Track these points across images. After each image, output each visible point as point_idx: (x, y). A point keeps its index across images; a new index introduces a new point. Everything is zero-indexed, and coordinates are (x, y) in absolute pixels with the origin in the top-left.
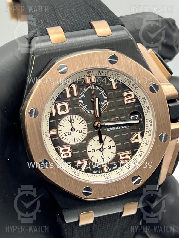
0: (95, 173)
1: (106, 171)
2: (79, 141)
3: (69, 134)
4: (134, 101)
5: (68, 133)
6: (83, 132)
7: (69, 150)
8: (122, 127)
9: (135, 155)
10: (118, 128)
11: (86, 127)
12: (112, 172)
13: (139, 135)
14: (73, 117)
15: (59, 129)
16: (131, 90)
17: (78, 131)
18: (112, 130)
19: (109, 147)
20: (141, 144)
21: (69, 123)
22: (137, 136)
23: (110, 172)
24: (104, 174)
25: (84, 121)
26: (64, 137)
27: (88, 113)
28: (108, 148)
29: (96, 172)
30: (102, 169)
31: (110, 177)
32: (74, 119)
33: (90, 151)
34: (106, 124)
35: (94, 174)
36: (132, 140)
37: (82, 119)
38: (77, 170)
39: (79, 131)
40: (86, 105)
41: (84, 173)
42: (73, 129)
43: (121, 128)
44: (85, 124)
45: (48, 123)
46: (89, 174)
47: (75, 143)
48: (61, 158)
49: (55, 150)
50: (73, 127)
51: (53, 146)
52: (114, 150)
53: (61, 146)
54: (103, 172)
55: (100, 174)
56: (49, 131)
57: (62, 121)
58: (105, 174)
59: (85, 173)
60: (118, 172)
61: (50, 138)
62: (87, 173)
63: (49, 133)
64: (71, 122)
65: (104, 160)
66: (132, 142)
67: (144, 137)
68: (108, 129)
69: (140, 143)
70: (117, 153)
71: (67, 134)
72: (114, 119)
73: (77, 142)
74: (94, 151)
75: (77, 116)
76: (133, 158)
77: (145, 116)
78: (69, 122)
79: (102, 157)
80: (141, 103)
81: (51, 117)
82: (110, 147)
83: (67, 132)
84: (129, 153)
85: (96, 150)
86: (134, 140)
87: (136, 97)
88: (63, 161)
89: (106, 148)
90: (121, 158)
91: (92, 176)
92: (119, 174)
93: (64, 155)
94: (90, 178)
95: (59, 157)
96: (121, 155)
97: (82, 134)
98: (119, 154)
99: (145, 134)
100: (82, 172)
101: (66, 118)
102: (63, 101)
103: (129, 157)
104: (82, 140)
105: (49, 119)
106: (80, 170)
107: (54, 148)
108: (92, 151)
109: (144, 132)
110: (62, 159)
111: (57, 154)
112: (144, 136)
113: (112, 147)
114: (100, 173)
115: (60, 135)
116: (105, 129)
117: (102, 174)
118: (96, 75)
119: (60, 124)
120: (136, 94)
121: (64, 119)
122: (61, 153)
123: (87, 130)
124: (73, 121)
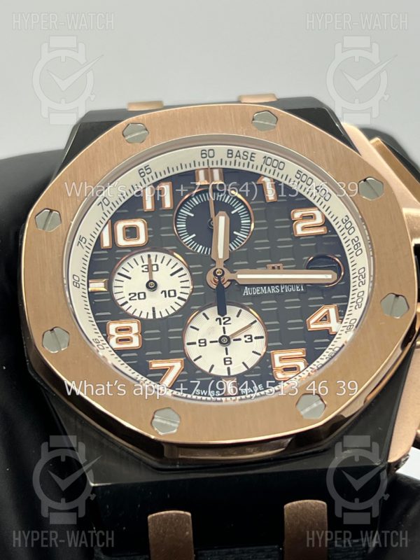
3: (142, 296)
5: (139, 294)
6: (178, 295)
8: (284, 290)
10: (273, 289)
11: (189, 284)
14: (157, 257)
15: (115, 283)
17: (165, 292)
18: (257, 295)
19: (246, 339)
21: (143, 271)
25: (185, 271)
26: (126, 302)
27: (198, 251)
28: (244, 339)
32: (158, 262)
33: (195, 343)
37: (180, 265)
39: (169, 291)
40: (194, 236)
42: (152, 286)
43: (282, 291)
44: (187, 277)
47: (154, 316)
50: (154, 280)
52: (260, 346)
57: (125, 265)
64: (149, 269)
65: (229, 369)
66: (312, 326)
68: (247, 292)
71: (136, 297)
74: (205, 343)
75: (168, 257)
78: (144, 269)
79: (225, 361)
82: (251, 338)
83: (137, 293)
85: (211, 342)
96: (277, 357)
97: (176, 299)
101: (138, 257)
108: (198, 344)
109: (346, 306)
113: (256, 338)
115: (117, 297)
119: (121, 271)
121: (131, 261)
123: (188, 291)
124: (155, 268)
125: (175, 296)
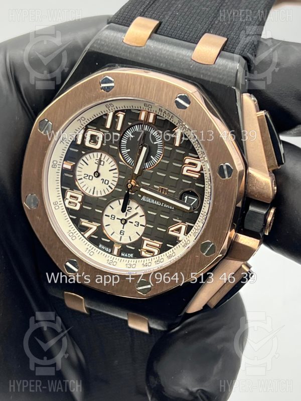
0: (101, 249)
1: (115, 252)
2: (99, 195)
3: (90, 178)
4: (197, 176)
6: (110, 184)
7: (80, 200)
8: (163, 205)
9: (164, 253)
10: (158, 202)
11: (116, 180)
12: (123, 259)
13: (184, 228)
14: (106, 158)
15: (79, 165)
16: (199, 159)
17: (103, 180)
18: (148, 202)
19: (136, 224)
20: (180, 241)
21: (95, 163)
22: (181, 227)
23: (120, 258)
24: (111, 255)
25: (117, 171)
26: (82, 179)
27: (128, 162)
28: (134, 223)
29: (103, 248)
30: (112, 248)
31: (115, 264)
32: (105, 160)
33: (108, 216)
34: (142, 190)
35: (97, 249)
36: (171, 229)
37: (115, 167)
38: (78, 232)
39: (105, 180)
40: (129, 150)
41: (85, 240)
42: (96, 173)
44: (117, 175)
45: (67, 149)
46: (91, 245)
47: (93, 194)
48: (63, 205)
49: (60, 189)
50: (99, 171)
51: (60, 184)
52: (141, 230)
53: (72, 189)
54: (111, 253)
55: (106, 254)
56: (62, 161)
57: (87, 156)
58: (113, 256)
59: (87, 241)
60: (130, 263)
61: (60, 171)
62: (89, 243)
63: (61, 164)
64: (100, 162)
65: (121, 237)
66: (170, 233)
67: (189, 235)
68: (144, 199)
69: (180, 239)
70: (143, 237)
71: (88, 178)
72: (158, 187)
73: (95, 195)
74: (114, 218)
75: (111, 160)
76: (160, 255)
77: (204, 204)
78: (96, 161)
79: (121, 232)
80: (206, 183)
81: (74, 144)
82: (138, 224)
83: (89, 175)
84: (158, 245)
85: (117, 219)
86: (172, 231)
87: (202, 172)
88: (65, 210)
89: (132, 223)
90: (145, 247)
91: (93, 250)
92: (129, 266)
93: (70, 202)
94: (88, 251)
95: (62, 202)
96: (145, 242)
97: (107, 186)
98: (144, 240)
99: (192, 231)
100: (83, 238)
101: (95, 154)
102: (98, 129)
103: (156, 252)
104: (103, 194)
105: (69, 145)
106: (82, 235)
107: (60, 187)
108: (110, 217)
109: (192, 227)
110: (64, 207)
111: (61, 197)
112: (190, 233)
113: (141, 225)
114: (108, 252)
115: (77, 173)
116: (140, 196)
117: (108, 255)
118: (157, 113)
119: (84, 158)
120: (203, 167)
121: (91, 154)
122: (67, 199)
123: (115, 183)
124: (102, 163)
125: (108, 184)
